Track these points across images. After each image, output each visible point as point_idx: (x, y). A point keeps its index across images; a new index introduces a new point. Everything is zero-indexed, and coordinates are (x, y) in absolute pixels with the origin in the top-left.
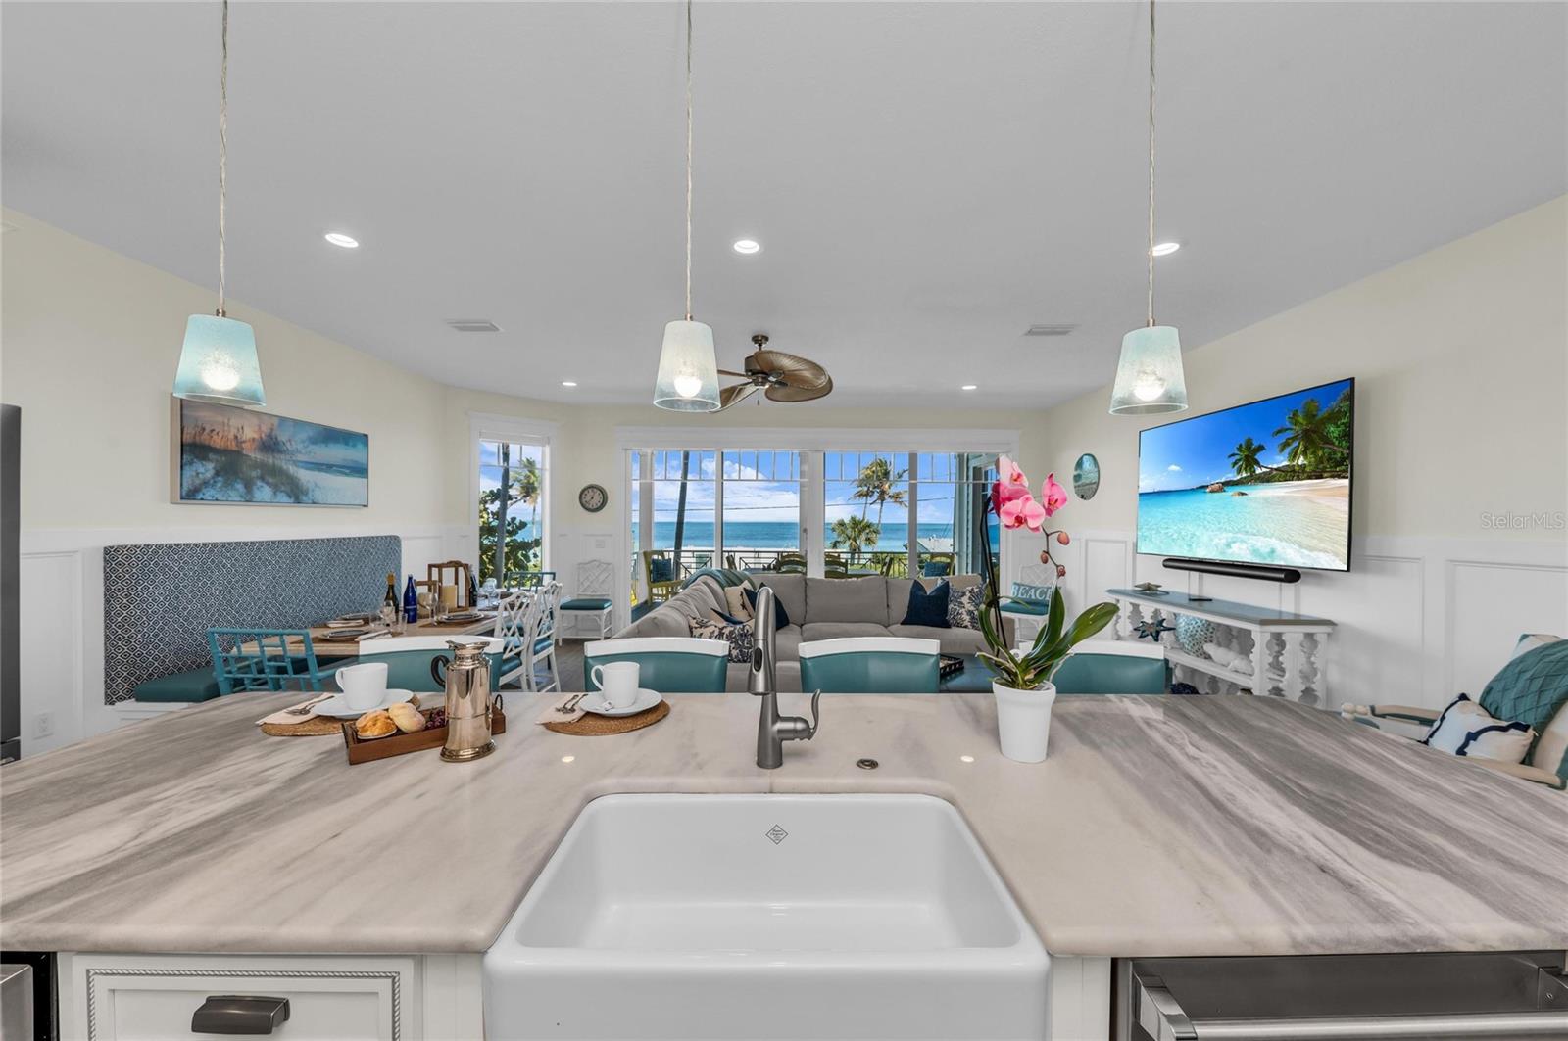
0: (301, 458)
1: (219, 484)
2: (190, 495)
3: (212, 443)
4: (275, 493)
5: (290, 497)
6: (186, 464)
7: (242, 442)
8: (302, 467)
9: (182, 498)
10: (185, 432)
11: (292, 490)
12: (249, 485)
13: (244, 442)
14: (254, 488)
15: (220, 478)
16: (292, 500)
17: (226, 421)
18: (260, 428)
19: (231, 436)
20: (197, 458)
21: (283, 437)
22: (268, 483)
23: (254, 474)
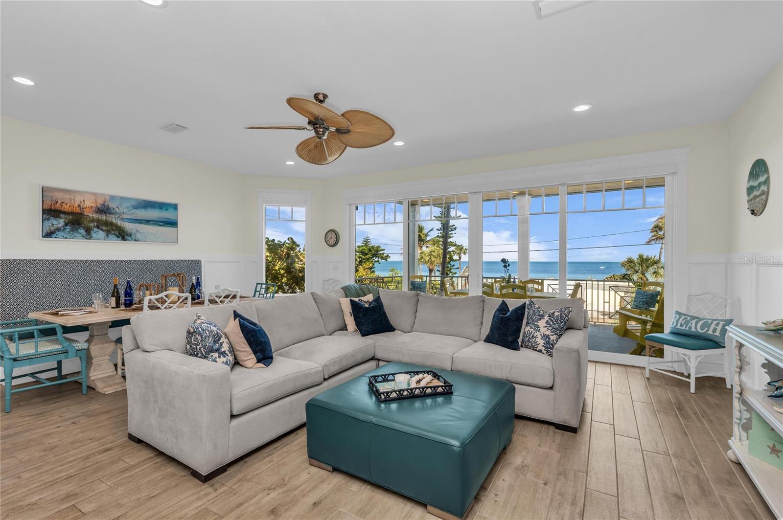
0: (125, 216)
1: (68, 230)
2: (49, 235)
3: (62, 210)
4: (107, 235)
5: (118, 237)
6: (45, 220)
7: (83, 209)
8: (127, 222)
9: (43, 237)
10: (44, 203)
11: (120, 234)
12: (88, 231)
13: (85, 208)
14: (92, 232)
15: (68, 227)
16: (120, 238)
17: (72, 198)
18: (96, 200)
19: (76, 205)
20: (52, 216)
21: (112, 205)
22: (102, 230)
23: (92, 225)
